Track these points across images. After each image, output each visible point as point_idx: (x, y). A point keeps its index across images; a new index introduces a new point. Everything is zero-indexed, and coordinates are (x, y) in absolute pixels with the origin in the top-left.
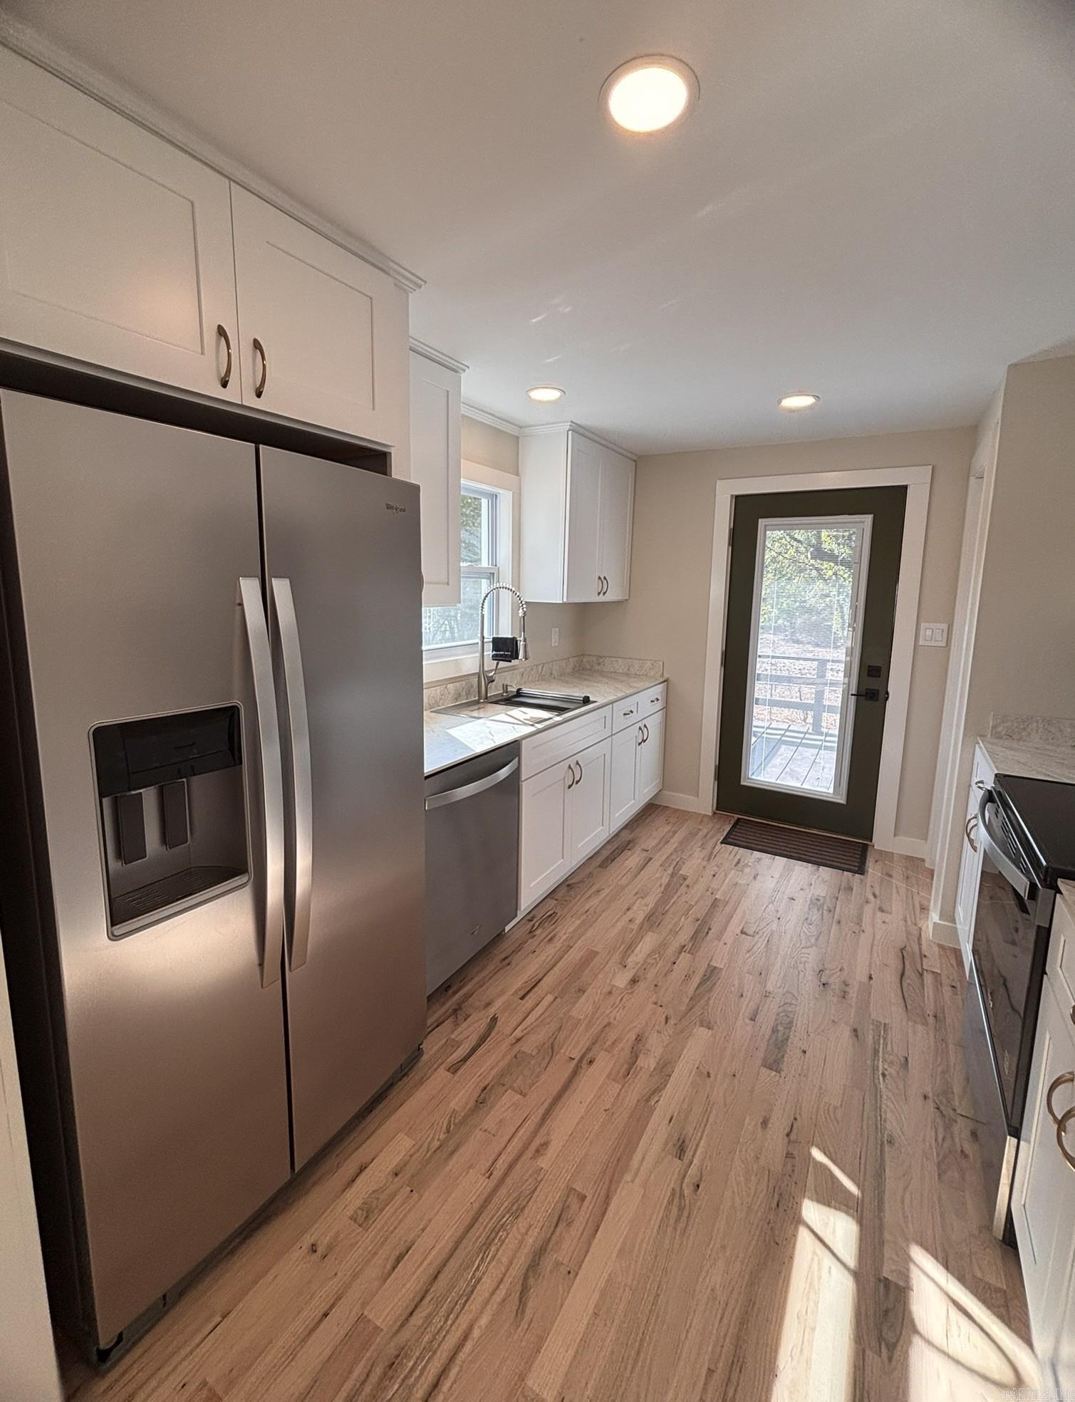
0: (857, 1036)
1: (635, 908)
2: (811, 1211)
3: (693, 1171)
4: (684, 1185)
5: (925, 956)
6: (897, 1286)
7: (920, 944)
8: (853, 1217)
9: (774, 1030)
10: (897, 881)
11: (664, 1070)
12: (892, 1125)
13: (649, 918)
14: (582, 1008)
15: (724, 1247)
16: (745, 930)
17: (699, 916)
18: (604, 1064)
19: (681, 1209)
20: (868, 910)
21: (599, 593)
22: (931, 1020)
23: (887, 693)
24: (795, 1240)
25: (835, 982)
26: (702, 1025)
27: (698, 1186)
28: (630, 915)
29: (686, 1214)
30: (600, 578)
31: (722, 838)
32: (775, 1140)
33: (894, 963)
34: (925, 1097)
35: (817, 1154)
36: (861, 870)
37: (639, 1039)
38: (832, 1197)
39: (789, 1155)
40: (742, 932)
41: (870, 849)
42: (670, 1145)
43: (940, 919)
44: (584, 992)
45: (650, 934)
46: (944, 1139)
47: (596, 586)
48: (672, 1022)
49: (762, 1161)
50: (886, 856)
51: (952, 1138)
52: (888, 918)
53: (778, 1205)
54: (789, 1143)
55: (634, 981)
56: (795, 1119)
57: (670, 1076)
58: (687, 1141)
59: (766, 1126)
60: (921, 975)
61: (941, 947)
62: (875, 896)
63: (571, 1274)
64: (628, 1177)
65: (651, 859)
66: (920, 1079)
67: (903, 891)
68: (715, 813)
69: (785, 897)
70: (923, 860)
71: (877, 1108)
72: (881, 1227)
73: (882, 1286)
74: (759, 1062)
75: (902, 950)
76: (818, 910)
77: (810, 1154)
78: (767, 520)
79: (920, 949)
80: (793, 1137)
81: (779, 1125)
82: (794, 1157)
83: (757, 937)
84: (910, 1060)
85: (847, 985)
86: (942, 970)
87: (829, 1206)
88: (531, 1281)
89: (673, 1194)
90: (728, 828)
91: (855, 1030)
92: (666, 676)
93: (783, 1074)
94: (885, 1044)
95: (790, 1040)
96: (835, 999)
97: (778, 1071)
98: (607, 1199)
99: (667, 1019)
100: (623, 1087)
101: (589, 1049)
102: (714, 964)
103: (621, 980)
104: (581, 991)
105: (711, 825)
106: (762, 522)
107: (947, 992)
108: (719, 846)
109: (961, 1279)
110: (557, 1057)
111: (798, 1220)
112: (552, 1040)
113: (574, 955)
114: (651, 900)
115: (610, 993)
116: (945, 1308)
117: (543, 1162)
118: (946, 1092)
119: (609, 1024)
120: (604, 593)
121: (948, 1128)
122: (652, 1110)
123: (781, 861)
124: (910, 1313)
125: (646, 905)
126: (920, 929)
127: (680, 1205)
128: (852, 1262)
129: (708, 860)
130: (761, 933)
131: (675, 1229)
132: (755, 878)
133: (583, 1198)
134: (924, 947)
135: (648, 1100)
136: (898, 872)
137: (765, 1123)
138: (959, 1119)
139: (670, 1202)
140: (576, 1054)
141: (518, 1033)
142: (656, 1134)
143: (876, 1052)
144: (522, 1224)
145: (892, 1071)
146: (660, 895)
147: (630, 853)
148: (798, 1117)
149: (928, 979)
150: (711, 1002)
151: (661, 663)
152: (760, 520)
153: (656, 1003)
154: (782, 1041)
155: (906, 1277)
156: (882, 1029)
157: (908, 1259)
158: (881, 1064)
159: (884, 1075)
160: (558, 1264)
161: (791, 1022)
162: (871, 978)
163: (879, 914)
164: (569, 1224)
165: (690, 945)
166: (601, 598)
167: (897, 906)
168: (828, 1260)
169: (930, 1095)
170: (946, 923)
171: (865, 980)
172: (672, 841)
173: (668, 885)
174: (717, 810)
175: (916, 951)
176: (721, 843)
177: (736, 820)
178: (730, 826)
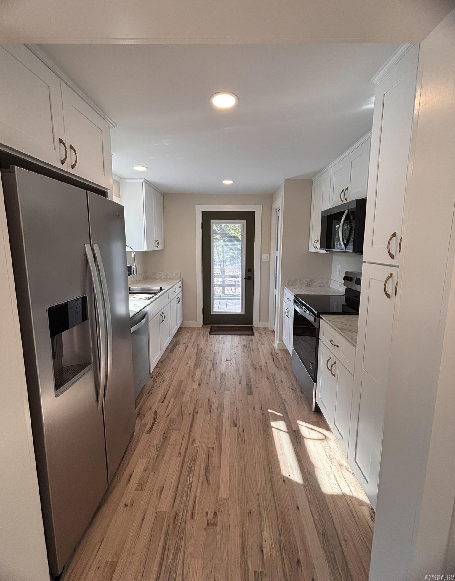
0: (268, 379)
1: (189, 362)
2: (273, 424)
3: (241, 428)
4: (240, 432)
5: (277, 353)
6: (297, 430)
7: (275, 351)
8: (283, 421)
9: (247, 385)
10: (263, 335)
11: (221, 406)
12: (284, 397)
13: (195, 364)
14: (186, 398)
15: (256, 441)
16: (227, 359)
17: (211, 359)
18: (202, 412)
19: (241, 438)
20: (259, 345)
21: (156, 247)
22: (284, 369)
23: (254, 277)
24: (272, 432)
25: (258, 366)
26: (226, 390)
27: (244, 431)
28: (188, 365)
29: (243, 438)
30: (156, 240)
31: (209, 333)
32: (258, 412)
33: (271, 357)
34: (289, 388)
35: (270, 411)
36: (253, 334)
37: (209, 401)
38: (276, 418)
39: (263, 414)
40: (227, 360)
41: (253, 327)
42: (232, 425)
43: (279, 342)
44: (184, 393)
45: (198, 369)
46: (296, 396)
47: (155, 244)
48: (217, 392)
49: (257, 418)
50: (258, 329)
51: (298, 395)
52: (264, 346)
53: (265, 426)
54: (262, 411)
55: (199, 385)
56: (261, 405)
57: (223, 407)
58: (236, 422)
59: (255, 409)
60: (278, 358)
61: (280, 350)
62: (259, 341)
63: (219, 467)
64: (224, 437)
65: (187, 346)
66: (286, 384)
67: (266, 337)
68: (203, 326)
69: (235, 347)
70: (268, 328)
71: (279, 394)
72: (290, 420)
73: (294, 432)
74: (246, 394)
75: (271, 353)
76: (246, 348)
77: (268, 411)
79: (275, 352)
80: (262, 409)
81: (258, 407)
82: (265, 414)
83: (231, 360)
84: (283, 380)
85: (261, 367)
86: (282, 356)
87: (277, 421)
88: (208, 474)
89: (238, 435)
90: (209, 330)
91: (268, 378)
92: (182, 278)
93: (254, 395)
94: (276, 379)
95: (252, 386)
96: (259, 371)
97: (252, 395)
98: (220, 445)
99: (215, 392)
100: (211, 415)
101: (194, 409)
102: (222, 372)
103: (195, 386)
104: (183, 393)
105: (203, 330)
106: (212, 221)
107: (285, 361)
108: (209, 336)
109: (309, 423)
110: (185, 415)
111: (271, 427)
112: (180, 410)
113: (175, 383)
114: (194, 358)
115: (193, 391)
116: (307, 430)
117: (196, 444)
118: (293, 385)
119: (197, 400)
120: (158, 247)
121: (296, 393)
122: (222, 418)
123: (229, 337)
124: (302, 434)
125: (193, 361)
126: (274, 347)
127: (241, 437)
128: (286, 430)
129: (207, 341)
130: (232, 359)
131: (242, 443)
132: (224, 343)
133: (213, 448)
134: (276, 351)
135: (220, 416)
136: (262, 332)
137: (254, 409)
138: (298, 390)
139: (238, 438)
140: (191, 412)
141: (167, 413)
142: (226, 423)
143: (274, 381)
144: (198, 462)
145: (279, 384)
146: (196, 356)
147: (179, 345)
148: (262, 404)
149: (280, 359)
150: (226, 383)
151: (179, 273)
152: (211, 220)
153: (210, 389)
154: (250, 387)
155: (298, 428)
156: (274, 375)
157: (297, 424)
158: (276, 384)
159: (278, 386)
160: (214, 467)
161: (251, 381)
162: (266, 363)
163: (262, 345)
164: (212, 456)
165: (213, 369)
166: (157, 249)
167: (266, 342)
168: (281, 432)
169: (290, 387)
170: (280, 343)
171: (265, 364)
172: (192, 338)
173: (197, 353)
174: (203, 324)
175: (275, 353)
176: (209, 335)
177: (212, 327)
178: (210, 329)
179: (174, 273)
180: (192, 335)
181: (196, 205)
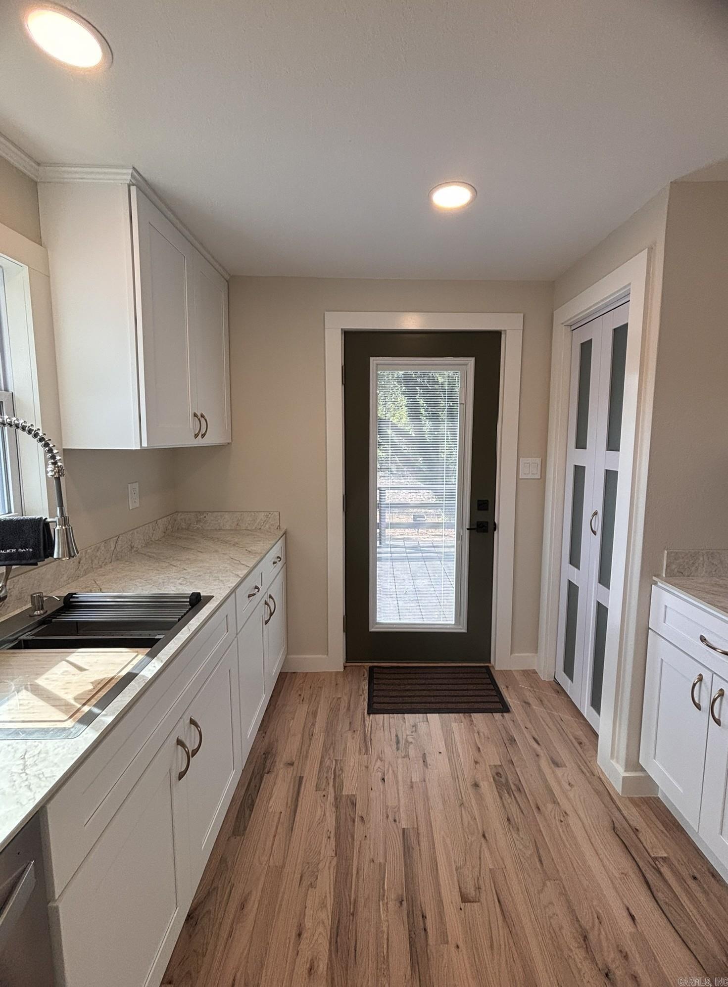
5: (637, 831)
7: (619, 809)
16: (463, 889)
20: (546, 768)
21: (196, 436)
23: (496, 526)
25: (608, 951)
30: (195, 415)
31: (366, 705)
33: (625, 861)
36: (505, 708)
40: (462, 898)
41: (493, 670)
43: (627, 771)
47: (192, 425)
50: (506, 673)
52: (565, 773)
61: (632, 800)
62: (536, 741)
67: (551, 724)
68: (345, 667)
69: (469, 785)
70: (536, 673)
76: (508, 792)
78: (378, 358)
79: (625, 818)
83: (482, 897)
85: (623, 953)
86: (665, 848)
90: (365, 688)
92: (284, 527)
105: (347, 689)
106: (374, 361)
108: (368, 721)
120: (203, 436)
123: (434, 718)
126: (601, 779)
129: (367, 752)
130: (482, 884)
132: (424, 761)
134: (625, 812)
136: (528, 694)
146: (334, 863)
147: (273, 775)
149: (668, 876)
151: (277, 514)
152: (372, 359)
162: (632, 919)
163: (558, 771)
166: (200, 442)
167: (563, 753)
170: (632, 774)
171: (627, 921)
172: (316, 732)
173: (338, 830)
174: (346, 662)
175: (626, 826)
176: (369, 713)
177: (371, 669)
178: (367, 681)
179: (262, 516)
180: (315, 714)
181: (326, 312)
